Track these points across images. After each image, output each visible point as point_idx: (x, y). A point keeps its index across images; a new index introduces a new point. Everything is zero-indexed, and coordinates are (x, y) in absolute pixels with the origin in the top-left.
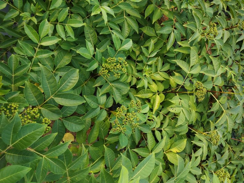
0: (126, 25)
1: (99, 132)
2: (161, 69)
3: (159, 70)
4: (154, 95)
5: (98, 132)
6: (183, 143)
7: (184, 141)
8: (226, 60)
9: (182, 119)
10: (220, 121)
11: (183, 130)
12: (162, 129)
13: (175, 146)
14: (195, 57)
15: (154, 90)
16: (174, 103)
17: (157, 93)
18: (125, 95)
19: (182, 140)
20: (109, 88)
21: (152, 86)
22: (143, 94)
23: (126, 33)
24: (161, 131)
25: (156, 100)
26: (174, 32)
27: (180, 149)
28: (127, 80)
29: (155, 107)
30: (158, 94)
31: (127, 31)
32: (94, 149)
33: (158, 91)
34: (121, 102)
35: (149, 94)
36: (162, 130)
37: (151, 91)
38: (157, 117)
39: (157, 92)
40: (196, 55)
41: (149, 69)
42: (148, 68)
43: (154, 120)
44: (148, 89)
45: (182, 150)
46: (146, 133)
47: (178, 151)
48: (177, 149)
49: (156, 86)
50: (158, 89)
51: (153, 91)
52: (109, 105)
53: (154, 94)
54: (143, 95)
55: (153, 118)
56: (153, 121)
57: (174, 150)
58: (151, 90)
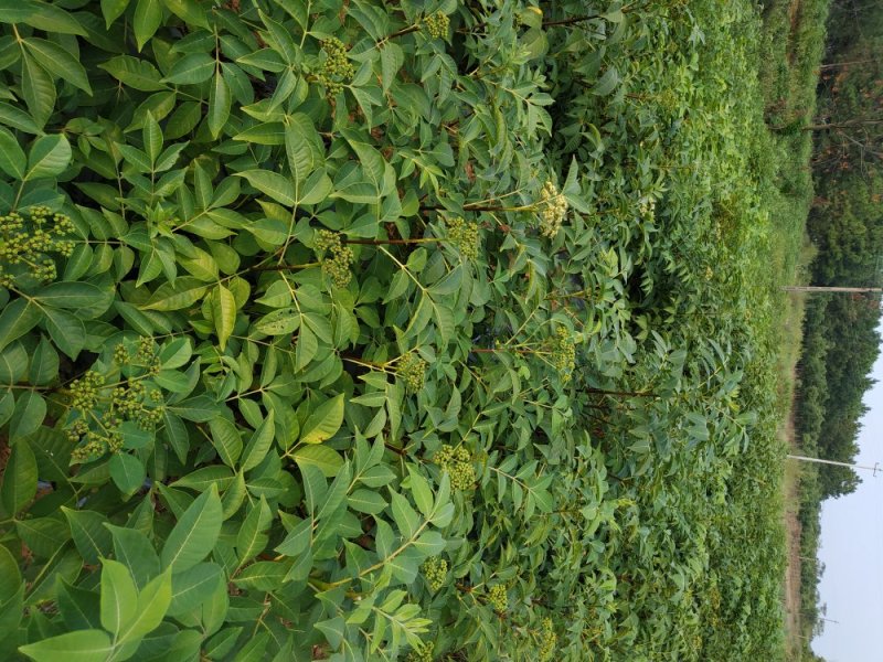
0: (33, 74)
1: (39, 466)
2: (213, 201)
3: (205, 204)
4: (210, 289)
5: (35, 469)
6: (334, 409)
7: (335, 402)
8: (408, 133)
9: (309, 347)
10: (417, 321)
11: (325, 374)
12: (260, 390)
13: (314, 424)
14: (303, 154)
15: (206, 276)
16: (274, 305)
17: (219, 282)
18: (103, 318)
19: (332, 401)
20: (30, 317)
21: (195, 261)
22: (169, 295)
23: (42, 103)
24: (257, 397)
25: (222, 305)
26: (221, 72)
27: (331, 429)
28: (96, 263)
29: (221, 327)
30: (225, 284)
31: (45, 93)
32: (36, 525)
33: (222, 275)
34: (95, 346)
35: (191, 292)
36: (260, 393)
37: (197, 280)
38: (236, 357)
39: (217, 278)
40: (305, 145)
41: (167, 214)
42: (161, 210)
43: (227, 370)
44: (184, 278)
45: (336, 430)
46: (204, 420)
47: (326, 436)
48: (323, 430)
49: (211, 259)
50: (219, 265)
51: (202, 278)
52: (47, 373)
53: (210, 286)
54: (171, 299)
55: (225, 365)
56: (224, 373)
57: (314, 437)
58: (196, 276)
